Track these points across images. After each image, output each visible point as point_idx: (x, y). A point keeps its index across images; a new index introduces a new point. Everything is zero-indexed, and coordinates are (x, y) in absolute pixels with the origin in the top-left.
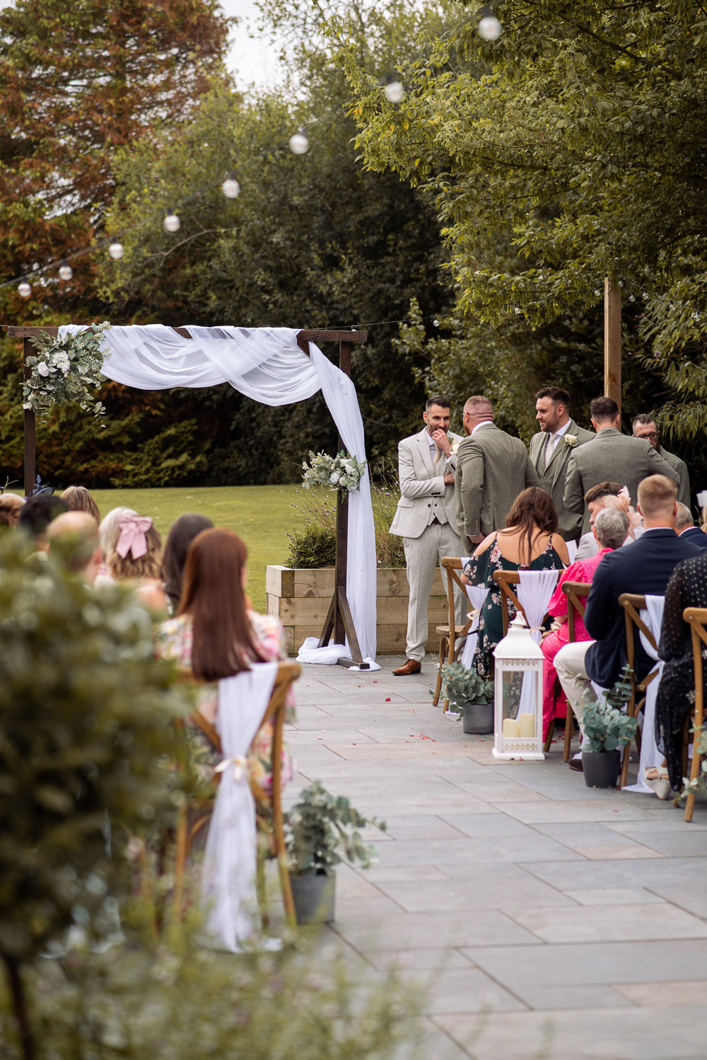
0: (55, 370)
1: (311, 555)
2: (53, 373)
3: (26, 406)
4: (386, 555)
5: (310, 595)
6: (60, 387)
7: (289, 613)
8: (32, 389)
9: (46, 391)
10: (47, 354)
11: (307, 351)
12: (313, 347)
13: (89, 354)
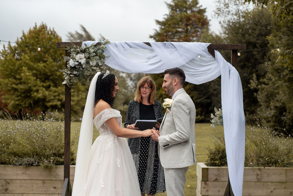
0: (77, 63)
1: (217, 160)
2: (77, 65)
3: (64, 83)
4: (254, 160)
5: (216, 180)
6: (81, 72)
7: (206, 189)
8: (68, 74)
9: (74, 74)
10: (74, 55)
11: (213, 55)
12: (217, 53)
13: (96, 56)
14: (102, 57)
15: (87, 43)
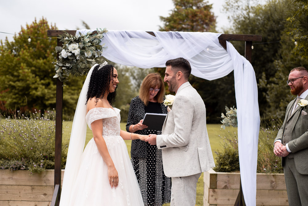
0: (70, 54)
1: (226, 165)
2: (70, 56)
3: (56, 76)
4: (268, 166)
5: (226, 187)
6: (74, 65)
7: (214, 198)
8: (59, 66)
9: (67, 67)
10: (67, 45)
11: (225, 47)
12: (229, 45)
13: (92, 46)
14: (98, 48)
15: (82, 32)
